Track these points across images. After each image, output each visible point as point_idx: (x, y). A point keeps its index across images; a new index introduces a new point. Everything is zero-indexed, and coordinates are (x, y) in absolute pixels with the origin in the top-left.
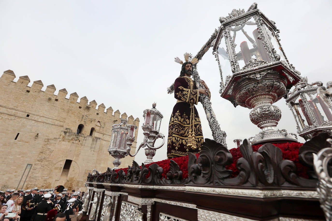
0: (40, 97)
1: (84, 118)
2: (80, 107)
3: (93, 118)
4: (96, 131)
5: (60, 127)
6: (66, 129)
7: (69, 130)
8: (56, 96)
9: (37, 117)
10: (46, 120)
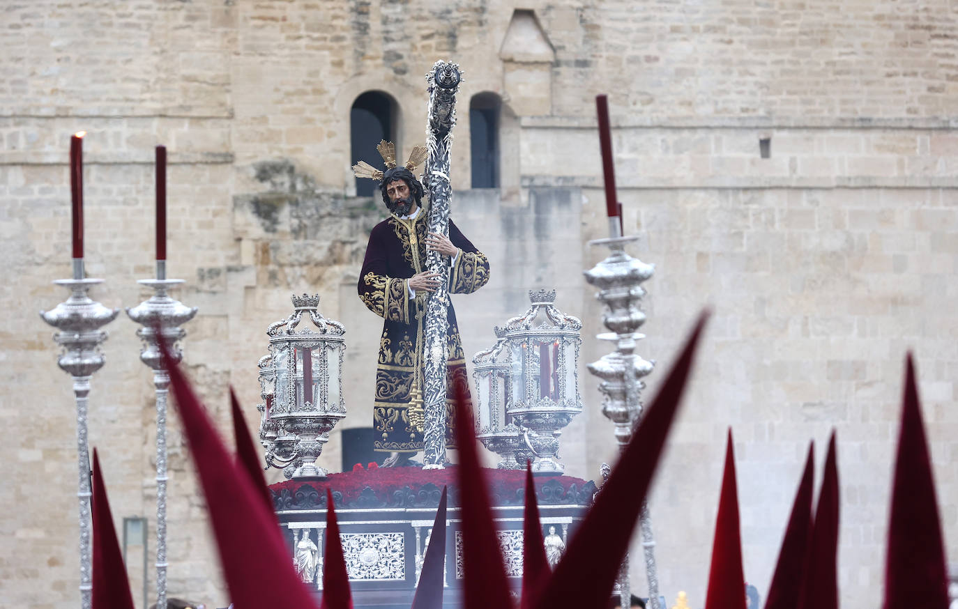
1: (375, 25)
4: (525, 121)
5: (208, 172)
6: (265, 173)
7: (284, 180)
9: (21, 129)
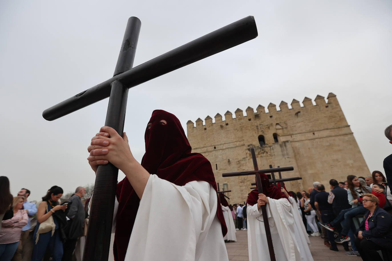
0: (214, 129)
1: (259, 128)
2: (250, 120)
3: (268, 123)
4: (281, 136)
5: (242, 147)
6: (249, 146)
7: (251, 146)
8: (225, 122)
9: (221, 146)
10: (228, 145)
